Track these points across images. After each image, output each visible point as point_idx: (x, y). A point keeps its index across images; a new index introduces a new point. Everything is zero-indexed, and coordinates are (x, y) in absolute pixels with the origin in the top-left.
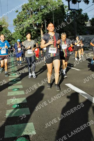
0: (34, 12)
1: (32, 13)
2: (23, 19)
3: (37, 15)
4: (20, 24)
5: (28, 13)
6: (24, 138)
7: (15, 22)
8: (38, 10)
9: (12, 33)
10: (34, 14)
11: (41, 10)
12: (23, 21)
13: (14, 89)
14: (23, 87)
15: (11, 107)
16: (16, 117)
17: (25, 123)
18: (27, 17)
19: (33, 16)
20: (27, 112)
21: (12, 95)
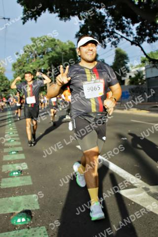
0: (39, 55)
1: (36, 56)
2: (25, 63)
3: (42, 59)
4: (21, 70)
5: (31, 57)
6: (25, 214)
7: (14, 66)
8: (44, 53)
9: (10, 80)
10: (38, 57)
11: (47, 53)
12: (24, 66)
13: (12, 152)
14: (23, 149)
15: (7, 175)
16: (15, 188)
17: (26, 195)
18: (30, 61)
19: (38, 61)
20: (28, 181)
21: (9, 159)
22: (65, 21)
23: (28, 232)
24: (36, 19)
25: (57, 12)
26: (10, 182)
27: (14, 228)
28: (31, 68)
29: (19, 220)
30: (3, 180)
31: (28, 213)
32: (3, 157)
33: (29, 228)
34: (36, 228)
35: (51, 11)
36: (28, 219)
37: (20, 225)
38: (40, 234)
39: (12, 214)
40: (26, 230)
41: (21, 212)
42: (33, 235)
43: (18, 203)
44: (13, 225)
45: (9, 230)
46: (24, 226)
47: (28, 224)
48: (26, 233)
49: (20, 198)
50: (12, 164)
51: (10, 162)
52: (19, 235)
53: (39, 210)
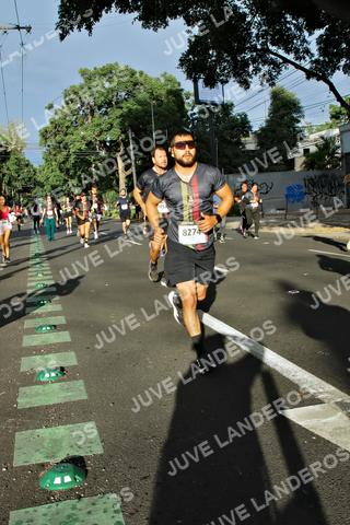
0: (99, 108)
1: (92, 112)
2: (68, 127)
3: (107, 117)
4: (60, 143)
5: (81, 113)
6: (70, 466)
7: (45, 134)
8: (109, 104)
9: (36, 166)
10: (97, 113)
11: (117, 103)
12: (66, 135)
13: (41, 327)
14: (67, 320)
15: (31, 379)
16: (48, 407)
17: (73, 423)
18: (79, 122)
19: (96, 121)
20: (77, 391)
21: (34, 343)
22: (155, 30)
23: (78, 506)
24: (89, 28)
25: (137, 9)
26: (37, 394)
27: (48, 497)
28: (83, 138)
29: (58, 481)
30: (22, 390)
31: (77, 463)
32: (22, 340)
33: (79, 498)
34: (95, 498)
35: (124, 7)
36: (77, 477)
37: (60, 492)
38: (105, 511)
39: (42, 466)
40: (74, 501)
41: (62, 462)
42: (89, 513)
43: (56, 442)
44: (45, 491)
45: (35, 503)
46: (67, 494)
47: (78, 489)
48: (74, 508)
49: (61, 431)
50: (42, 354)
51: (37, 350)
52: (58, 513)
53: (101, 455)
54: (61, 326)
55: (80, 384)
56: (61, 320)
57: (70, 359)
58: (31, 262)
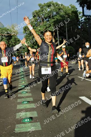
54: (31, 101)
55: (38, 124)
56: (31, 99)
57: (35, 114)
58: (20, 77)
